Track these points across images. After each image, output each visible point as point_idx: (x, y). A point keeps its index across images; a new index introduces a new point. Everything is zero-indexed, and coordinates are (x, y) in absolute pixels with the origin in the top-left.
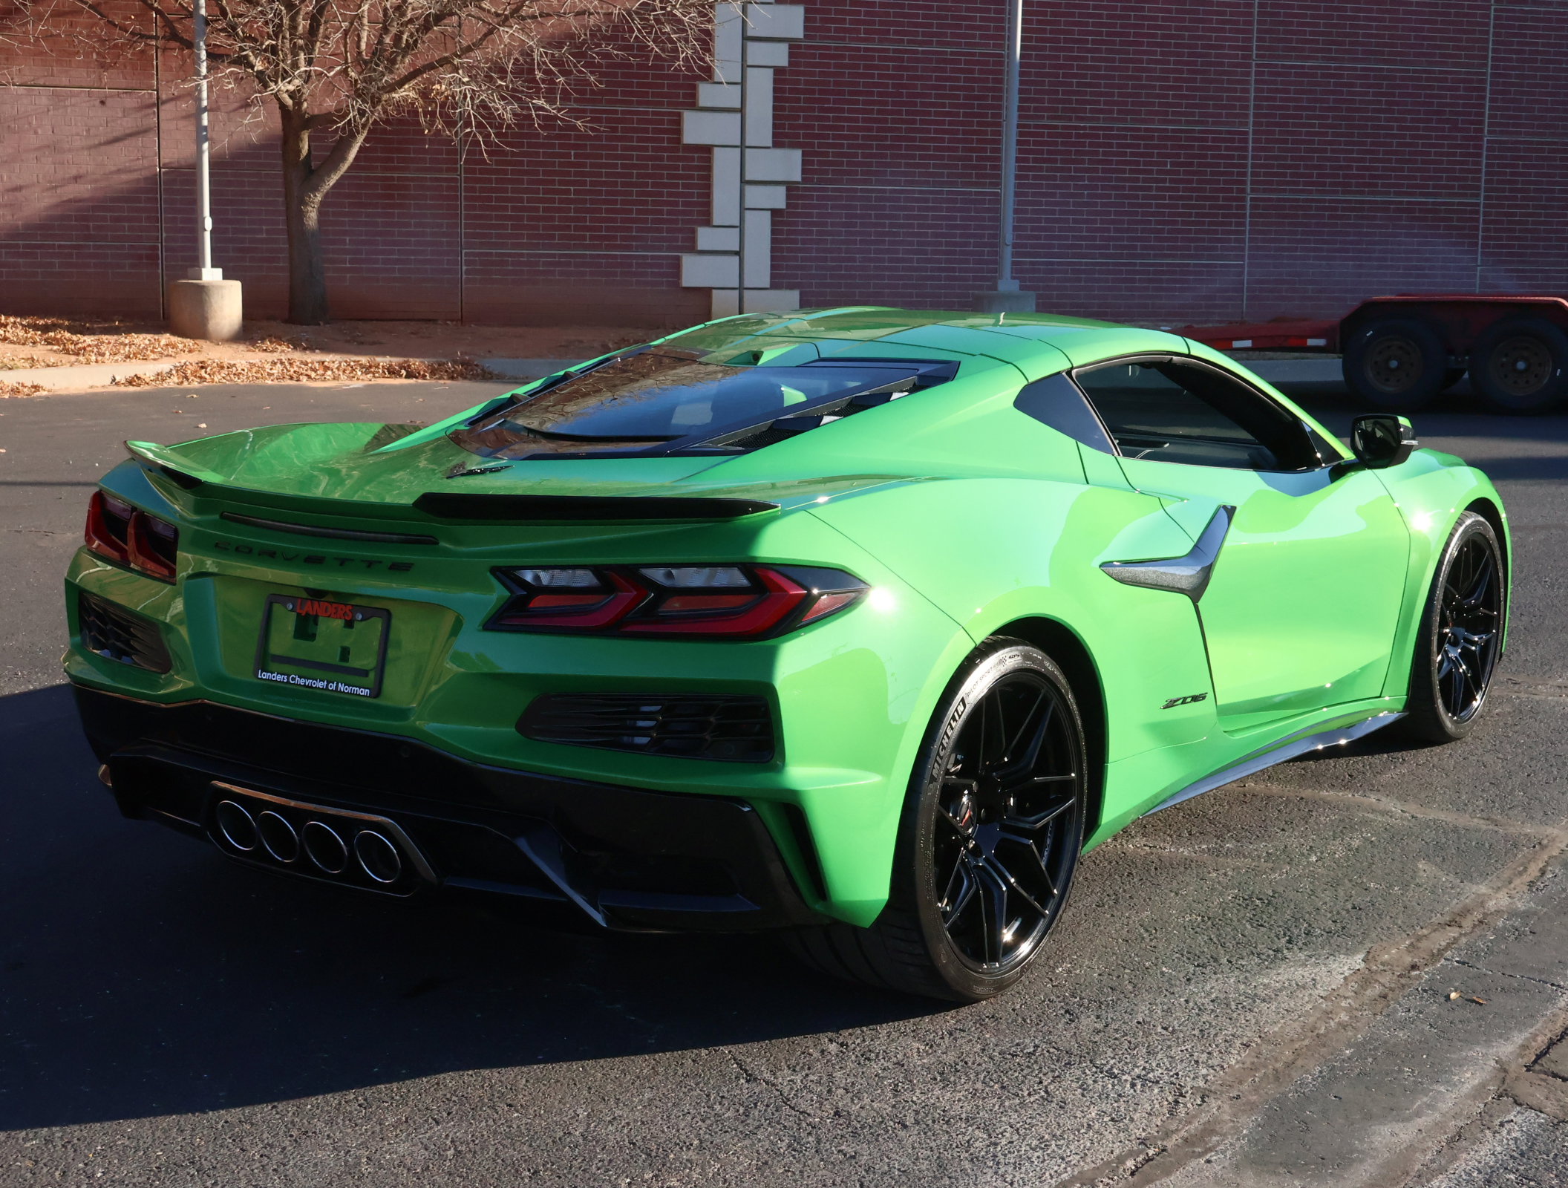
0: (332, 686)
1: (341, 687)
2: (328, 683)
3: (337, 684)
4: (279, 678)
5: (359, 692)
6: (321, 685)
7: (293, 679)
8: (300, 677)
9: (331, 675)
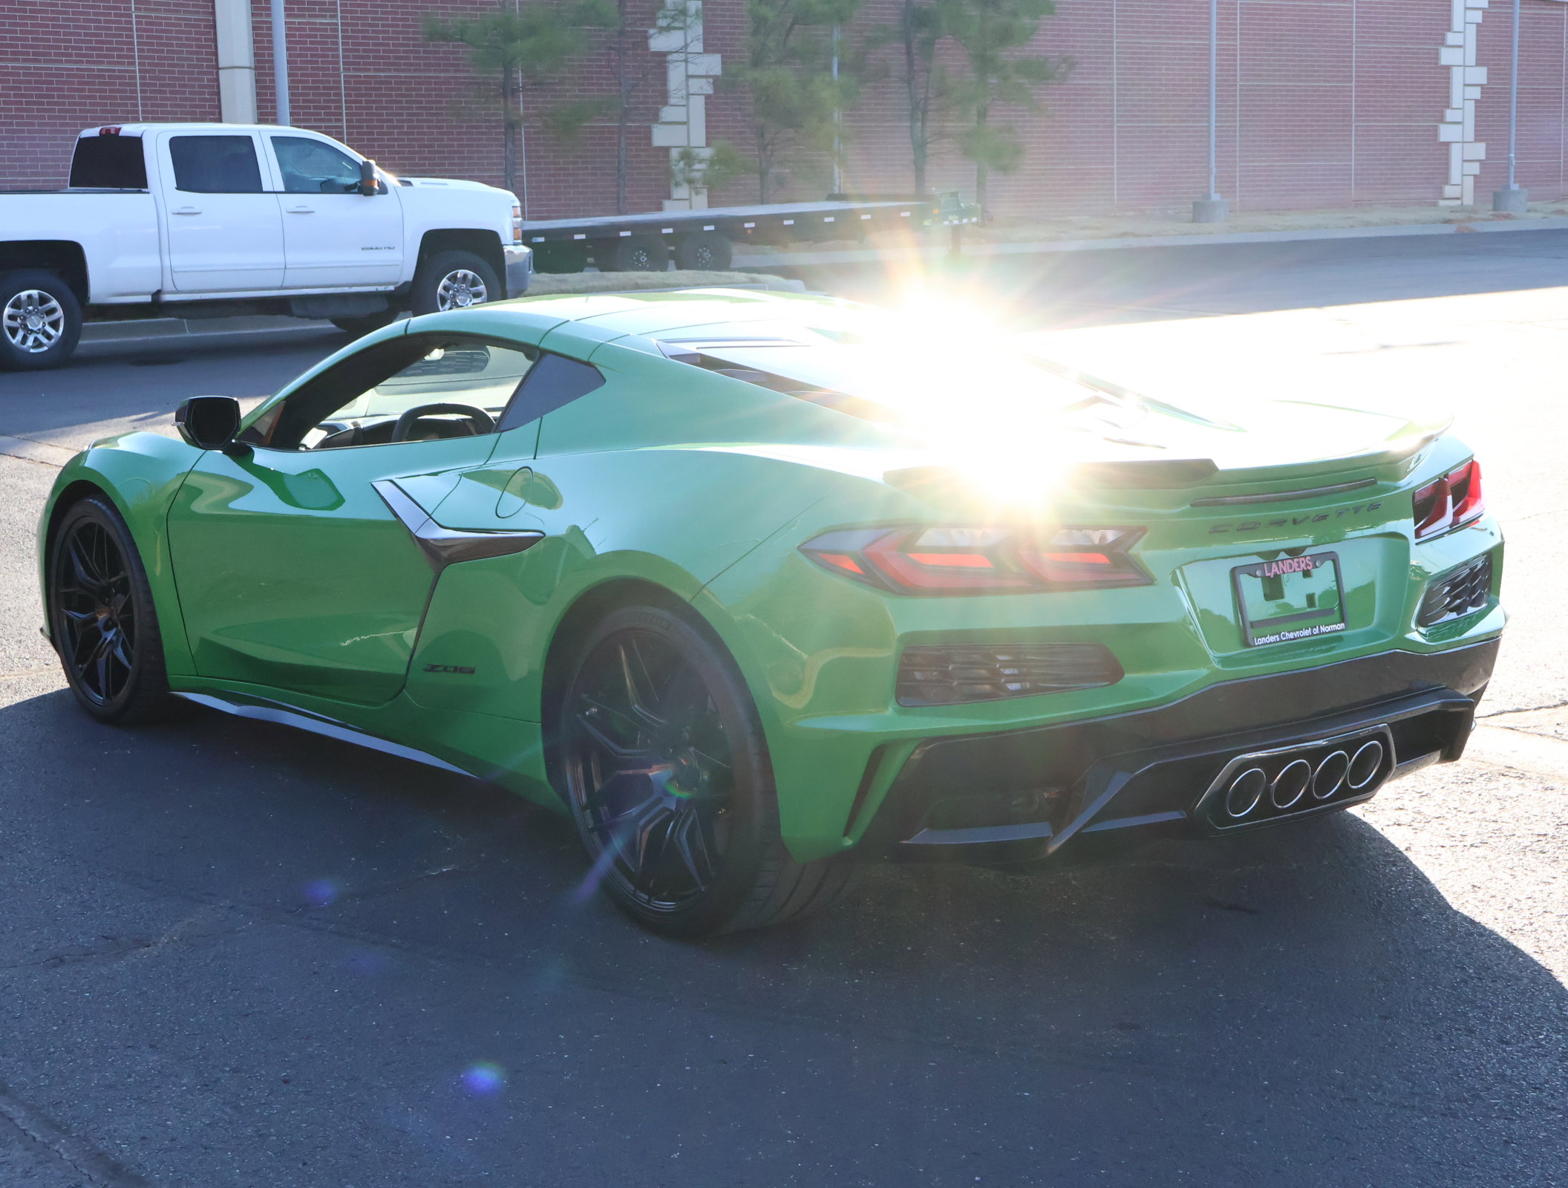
0: (1316, 631)
1: (1323, 629)
2: (1312, 628)
3: (1319, 627)
4: (1272, 639)
5: (1337, 628)
6: (1307, 632)
7: (1284, 636)
8: (1289, 632)
9: (1312, 622)
